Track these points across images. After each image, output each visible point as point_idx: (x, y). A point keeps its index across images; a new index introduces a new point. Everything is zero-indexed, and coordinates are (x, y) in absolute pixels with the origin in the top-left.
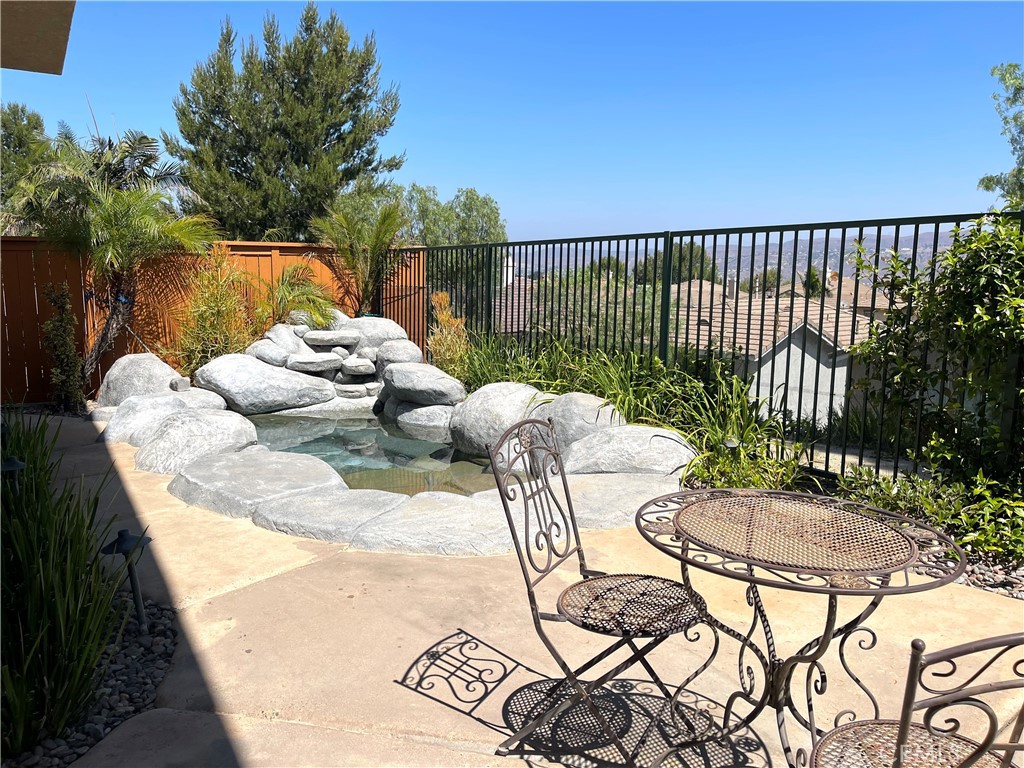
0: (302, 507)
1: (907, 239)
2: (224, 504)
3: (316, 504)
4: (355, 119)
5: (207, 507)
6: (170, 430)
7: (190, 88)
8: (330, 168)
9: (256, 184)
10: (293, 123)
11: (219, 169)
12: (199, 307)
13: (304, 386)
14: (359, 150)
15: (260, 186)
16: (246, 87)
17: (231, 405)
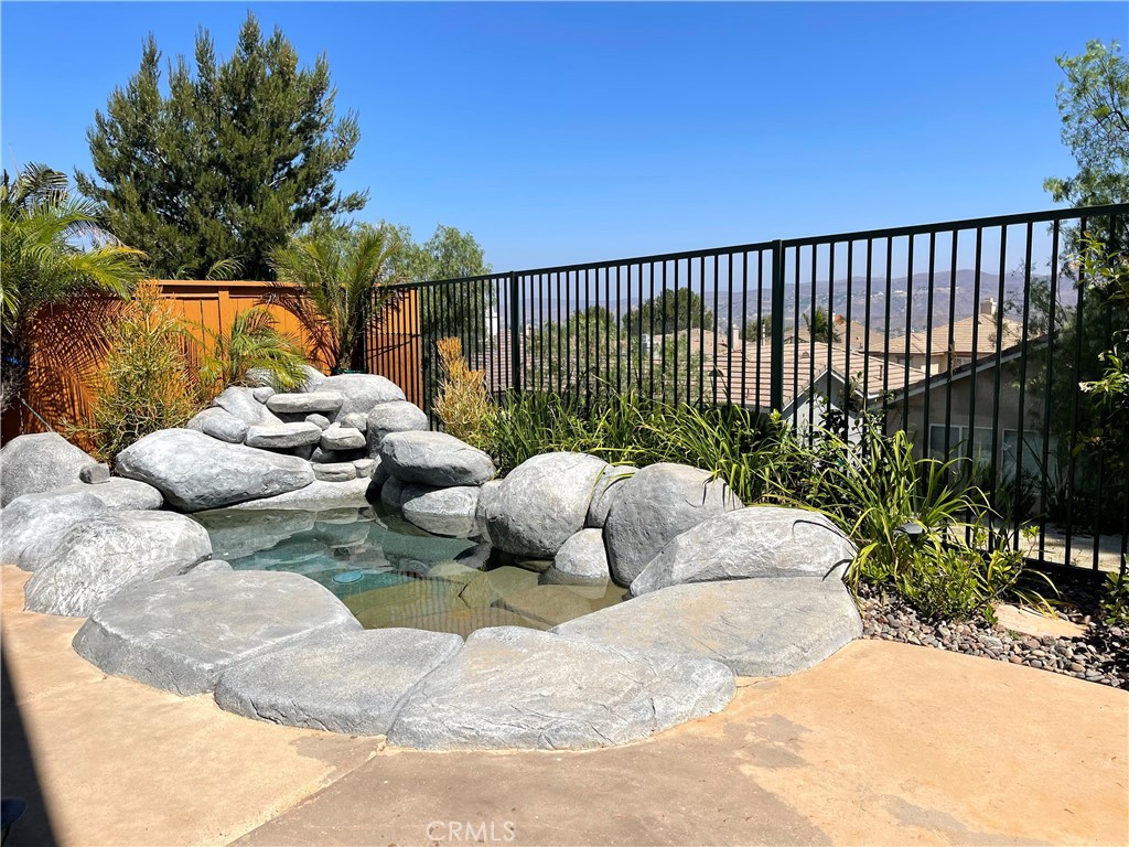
0: (296, 669)
1: (899, 281)
2: (165, 671)
3: (318, 661)
4: (307, 151)
5: (138, 678)
6: (76, 547)
7: (107, 118)
8: (280, 208)
9: (190, 228)
10: (233, 156)
11: (144, 210)
12: (120, 368)
13: (271, 469)
14: (313, 187)
15: (196, 230)
16: (175, 114)
17: (171, 502)
